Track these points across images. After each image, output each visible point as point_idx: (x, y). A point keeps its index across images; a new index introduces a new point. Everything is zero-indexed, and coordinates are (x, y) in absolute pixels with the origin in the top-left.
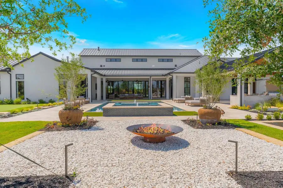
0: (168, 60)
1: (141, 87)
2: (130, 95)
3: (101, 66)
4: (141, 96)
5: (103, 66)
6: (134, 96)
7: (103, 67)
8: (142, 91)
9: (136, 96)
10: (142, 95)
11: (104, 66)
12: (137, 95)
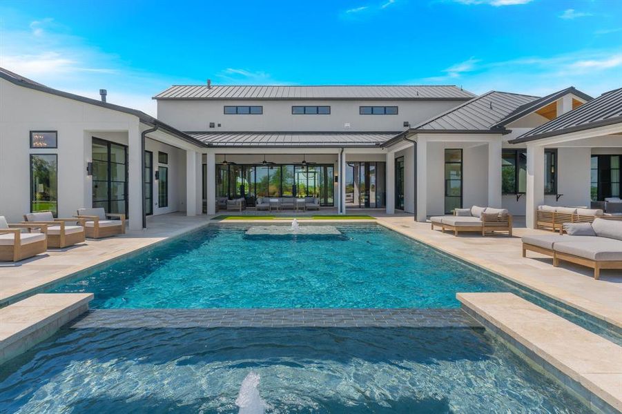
0: (385, 111)
1: (315, 179)
2: (286, 200)
3: (212, 125)
4: (313, 202)
5: (216, 125)
6: (295, 203)
7: (216, 129)
8: (317, 191)
9: (300, 203)
10: (317, 200)
11: (219, 125)
12: (303, 200)
